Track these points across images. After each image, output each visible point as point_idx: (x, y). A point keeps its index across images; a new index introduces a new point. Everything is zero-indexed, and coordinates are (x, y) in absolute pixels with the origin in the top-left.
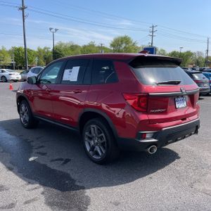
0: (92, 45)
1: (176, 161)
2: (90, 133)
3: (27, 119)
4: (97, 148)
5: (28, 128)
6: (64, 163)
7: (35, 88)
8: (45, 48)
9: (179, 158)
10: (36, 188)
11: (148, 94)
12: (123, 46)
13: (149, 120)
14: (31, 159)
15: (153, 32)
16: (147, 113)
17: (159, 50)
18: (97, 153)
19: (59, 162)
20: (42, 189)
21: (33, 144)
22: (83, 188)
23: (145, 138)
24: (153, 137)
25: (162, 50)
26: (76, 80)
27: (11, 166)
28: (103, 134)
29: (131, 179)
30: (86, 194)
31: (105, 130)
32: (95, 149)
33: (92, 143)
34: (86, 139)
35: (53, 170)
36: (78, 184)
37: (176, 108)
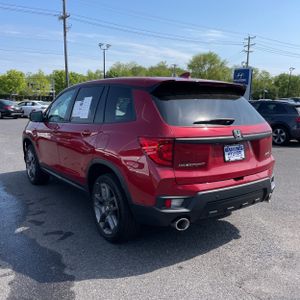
2: (101, 195)
3: (34, 171)
4: (109, 219)
6: (62, 239)
9: (238, 237)
10: (5, 275)
11: (175, 138)
13: (176, 179)
14: (19, 230)
15: (249, 46)
16: (173, 167)
17: (260, 72)
18: (107, 226)
19: (55, 236)
20: (12, 277)
21: (31, 207)
22: (72, 278)
23: (169, 207)
24: (182, 206)
25: (264, 72)
26: (87, 117)
28: (114, 198)
29: (149, 267)
30: (72, 289)
31: (117, 191)
32: (106, 220)
33: (103, 210)
34: (97, 204)
36: (67, 272)
37: (225, 161)
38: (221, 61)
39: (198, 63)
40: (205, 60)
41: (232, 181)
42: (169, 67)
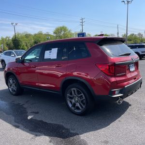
0: (40, 34)
1: (130, 107)
2: (71, 94)
4: (78, 105)
5: (16, 95)
7: (21, 65)
8: (6, 38)
9: (130, 105)
11: (115, 63)
12: (62, 33)
13: (116, 81)
14: (29, 117)
15: (82, 22)
16: (115, 76)
18: (78, 108)
23: (115, 94)
24: (120, 92)
26: (56, 58)
27: (17, 124)
28: (82, 94)
30: (82, 138)
31: (84, 91)
32: (76, 106)
33: (73, 101)
34: (68, 99)
35: (49, 124)
36: (72, 131)
37: (130, 72)
38: (69, 30)
39: (58, 31)
40: (61, 30)
41: (133, 80)
42: (44, 34)
